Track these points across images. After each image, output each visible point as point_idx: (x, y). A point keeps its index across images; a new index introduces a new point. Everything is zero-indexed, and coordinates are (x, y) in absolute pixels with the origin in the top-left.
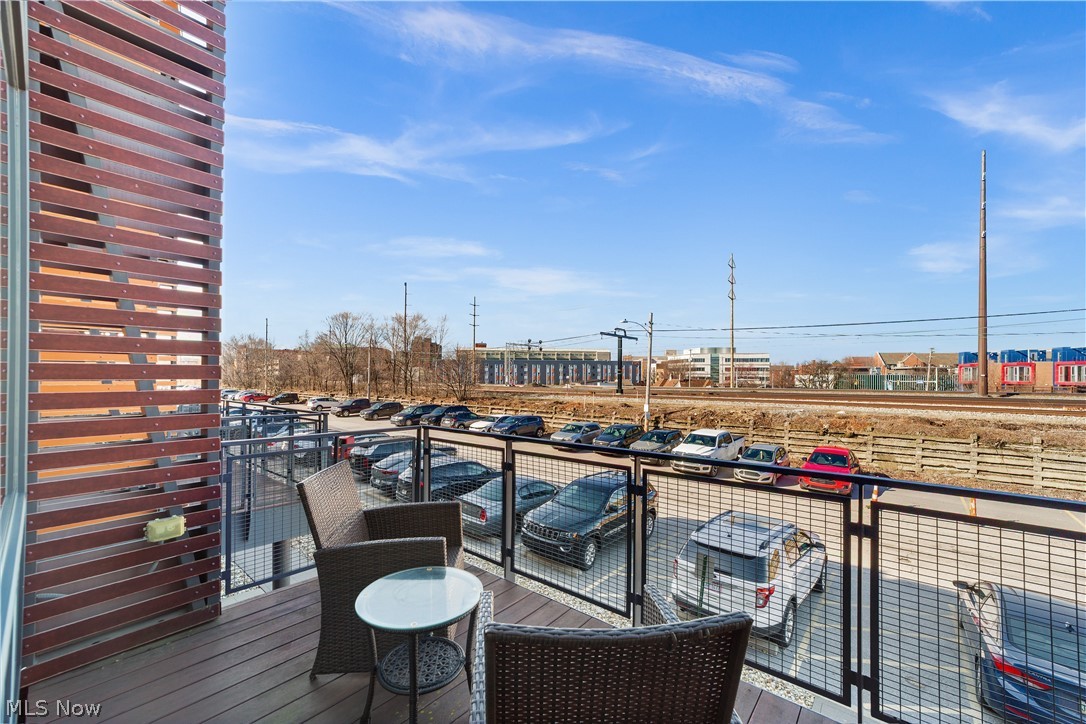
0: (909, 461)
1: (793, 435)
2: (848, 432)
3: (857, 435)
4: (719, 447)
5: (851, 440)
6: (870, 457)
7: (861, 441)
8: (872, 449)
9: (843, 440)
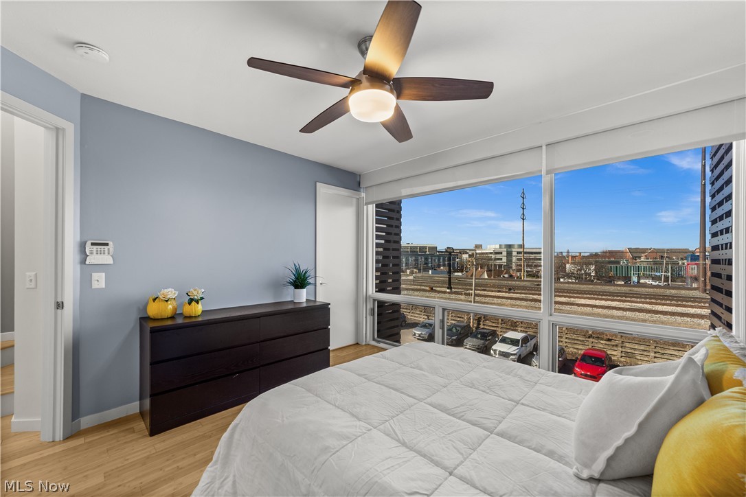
0: (646, 359)
1: (568, 336)
2: (605, 337)
3: (611, 340)
4: (522, 346)
5: (607, 343)
6: (620, 354)
7: (614, 344)
8: (620, 349)
9: (602, 342)
